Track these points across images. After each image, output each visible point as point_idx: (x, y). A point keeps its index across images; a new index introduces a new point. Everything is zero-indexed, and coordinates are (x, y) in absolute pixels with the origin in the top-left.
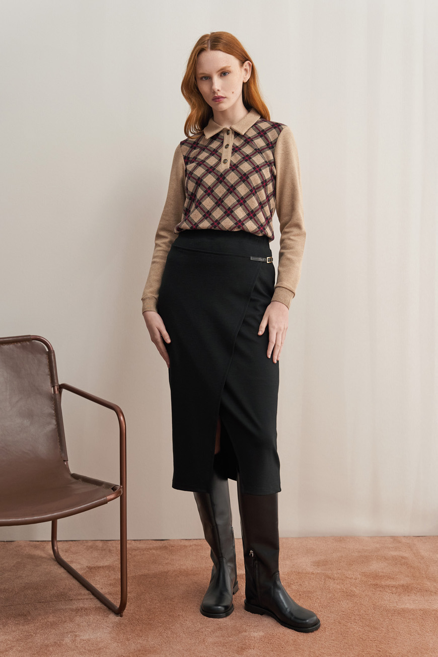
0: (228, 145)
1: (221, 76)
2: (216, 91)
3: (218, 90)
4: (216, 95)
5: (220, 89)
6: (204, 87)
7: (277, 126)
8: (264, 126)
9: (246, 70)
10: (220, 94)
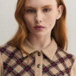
0: (39, 65)
1: (43, 11)
2: (39, 21)
3: (41, 21)
4: (38, 25)
5: (42, 20)
6: (30, 18)
7: (70, 56)
8: (62, 55)
9: (59, 11)
10: (41, 24)
